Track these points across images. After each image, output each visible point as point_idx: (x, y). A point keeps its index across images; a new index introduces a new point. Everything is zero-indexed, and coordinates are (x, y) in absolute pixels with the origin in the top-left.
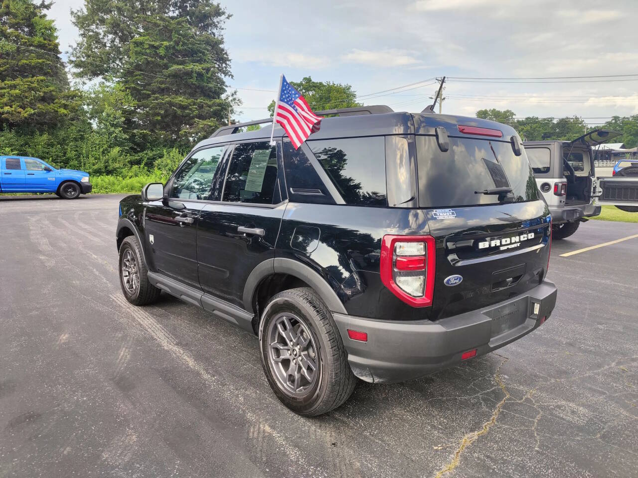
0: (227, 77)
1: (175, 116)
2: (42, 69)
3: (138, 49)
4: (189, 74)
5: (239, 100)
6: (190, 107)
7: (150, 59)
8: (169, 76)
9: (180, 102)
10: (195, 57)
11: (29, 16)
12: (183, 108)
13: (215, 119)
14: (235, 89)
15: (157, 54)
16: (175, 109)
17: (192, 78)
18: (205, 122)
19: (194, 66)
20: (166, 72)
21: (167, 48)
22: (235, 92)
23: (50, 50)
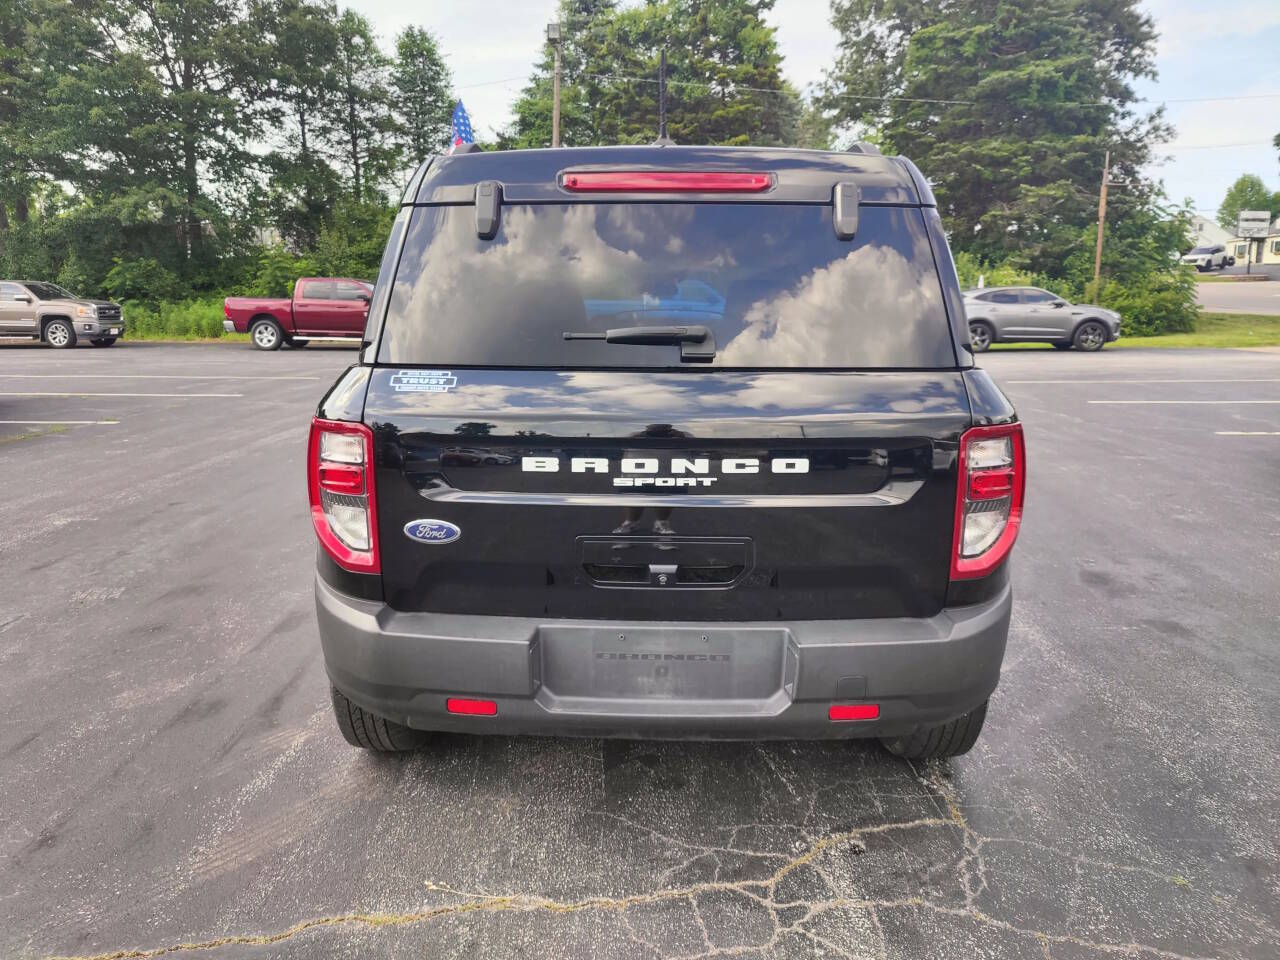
0: (1141, 77)
1: (978, 182)
2: (745, 122)
3: (924, 52)
4: (1022, 87)
5: (1168, 129)
6: (1014, 160)
7: (942, 69)
8: (977, 100)
9: (990, 152)
10: (1044, 46)
11: (734, 30)
12: (995, 162)
13: (1069, 182)
14: (1160, 104)
15: (959, 55)
16: (979, 167)
17: (1028, 95)
18: (1043, 191)
19: (1037, 66)
20: (973, 91)
21: (981, 38)
22: (1159, 112)
23: (763, 85)
